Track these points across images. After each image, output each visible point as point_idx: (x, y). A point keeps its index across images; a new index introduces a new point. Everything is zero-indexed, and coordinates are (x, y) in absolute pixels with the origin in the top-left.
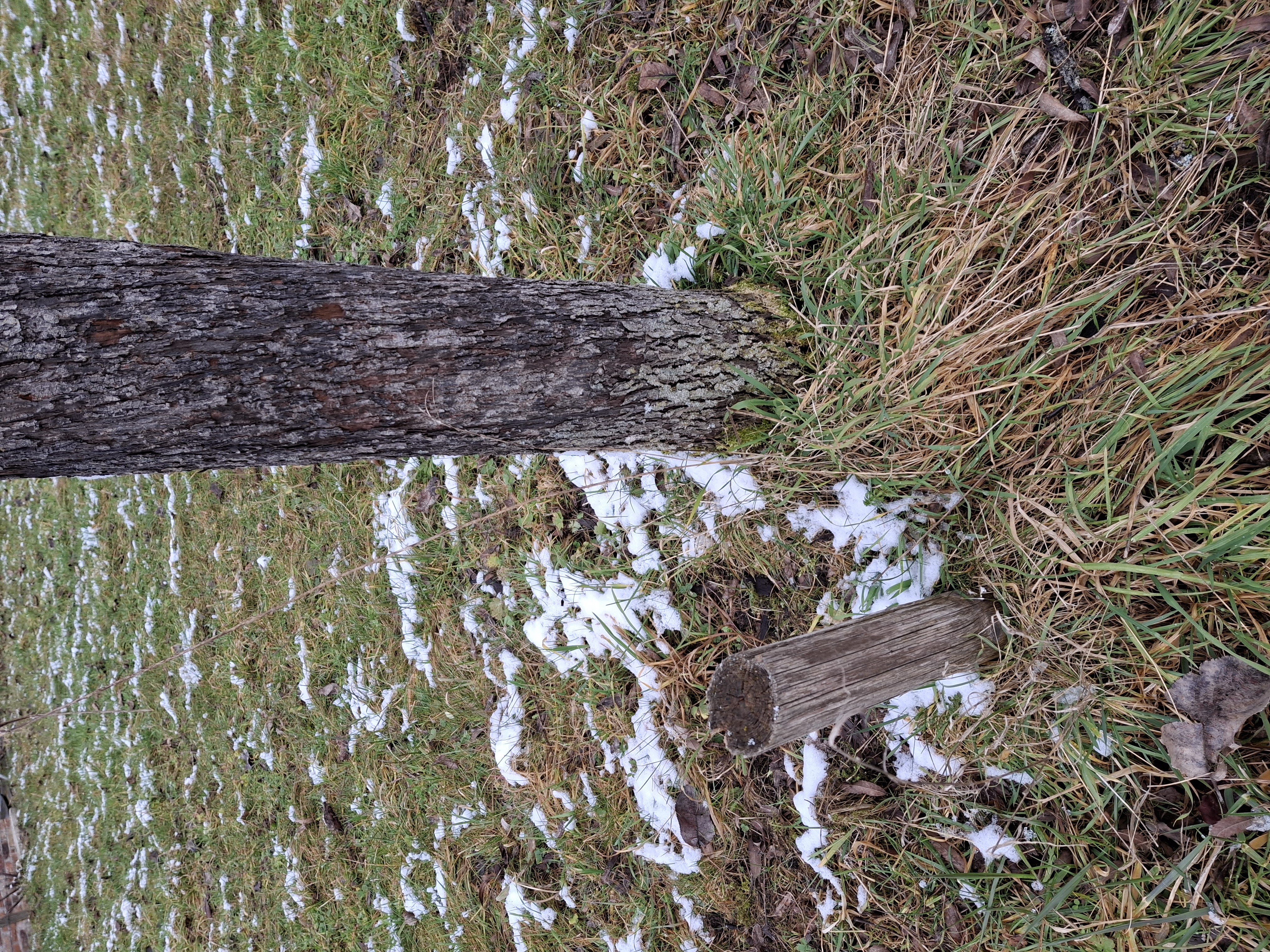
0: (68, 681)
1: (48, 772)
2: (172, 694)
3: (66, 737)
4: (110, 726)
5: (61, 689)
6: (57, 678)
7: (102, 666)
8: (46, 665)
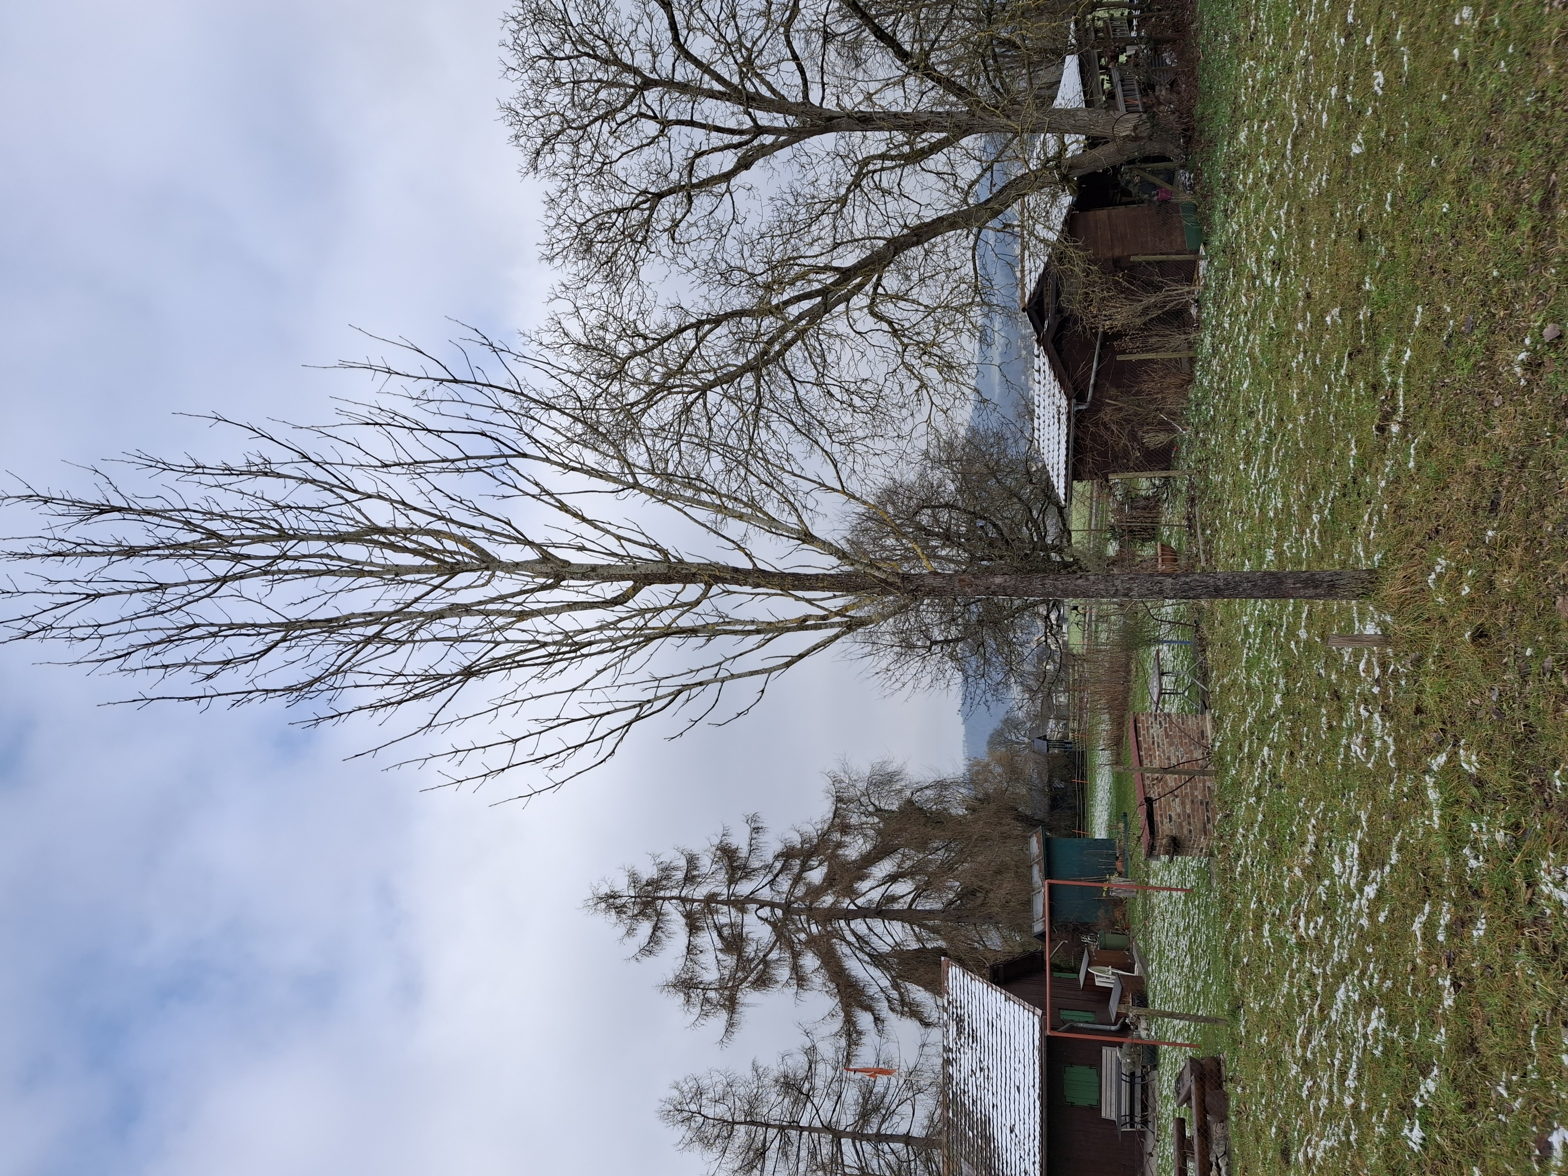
0: (1251, 630)
1: (1234, 683)
2: (1296, 643)
3: (1247, 662)
4: (1269, 656)
5: (1247, 633)
6: (1246, 627)
7: (1270, 624)
8: (1240, 618)
